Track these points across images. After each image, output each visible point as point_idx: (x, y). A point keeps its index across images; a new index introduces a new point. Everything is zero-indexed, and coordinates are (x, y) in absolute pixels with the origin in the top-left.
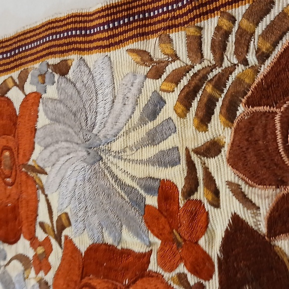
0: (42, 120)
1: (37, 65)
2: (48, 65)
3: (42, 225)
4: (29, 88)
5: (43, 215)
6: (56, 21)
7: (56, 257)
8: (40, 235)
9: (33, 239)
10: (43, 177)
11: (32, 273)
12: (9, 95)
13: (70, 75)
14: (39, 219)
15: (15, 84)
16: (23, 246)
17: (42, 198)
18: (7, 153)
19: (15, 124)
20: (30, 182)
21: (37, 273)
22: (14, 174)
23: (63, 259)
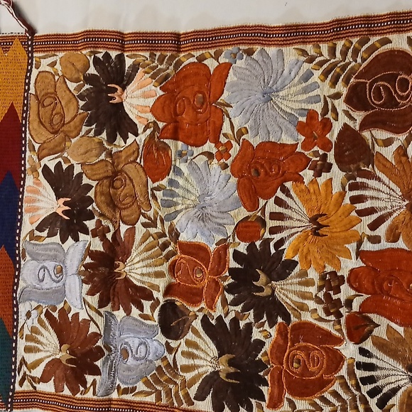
0: (231, 78)
1: (230, 48)
2: (239, 49)
3: (225, 135)
4: (222, 60)
5: (226, 128)
6: (246, 27)
7: (235, 150)
8: (223, 140)
9: (217, 142)
10: (229, 109)
11: (215, 161)
12: (205, 62)
13: (254, 56)
14: (223, 131)
15: (212, 57)
16: (209, 147)
17: (227, 120)
18: (200, 95)
19: (209, 80)
20: (218, 111)
21: (219, 161)
22: (204, 106)
23: (240, 151)
